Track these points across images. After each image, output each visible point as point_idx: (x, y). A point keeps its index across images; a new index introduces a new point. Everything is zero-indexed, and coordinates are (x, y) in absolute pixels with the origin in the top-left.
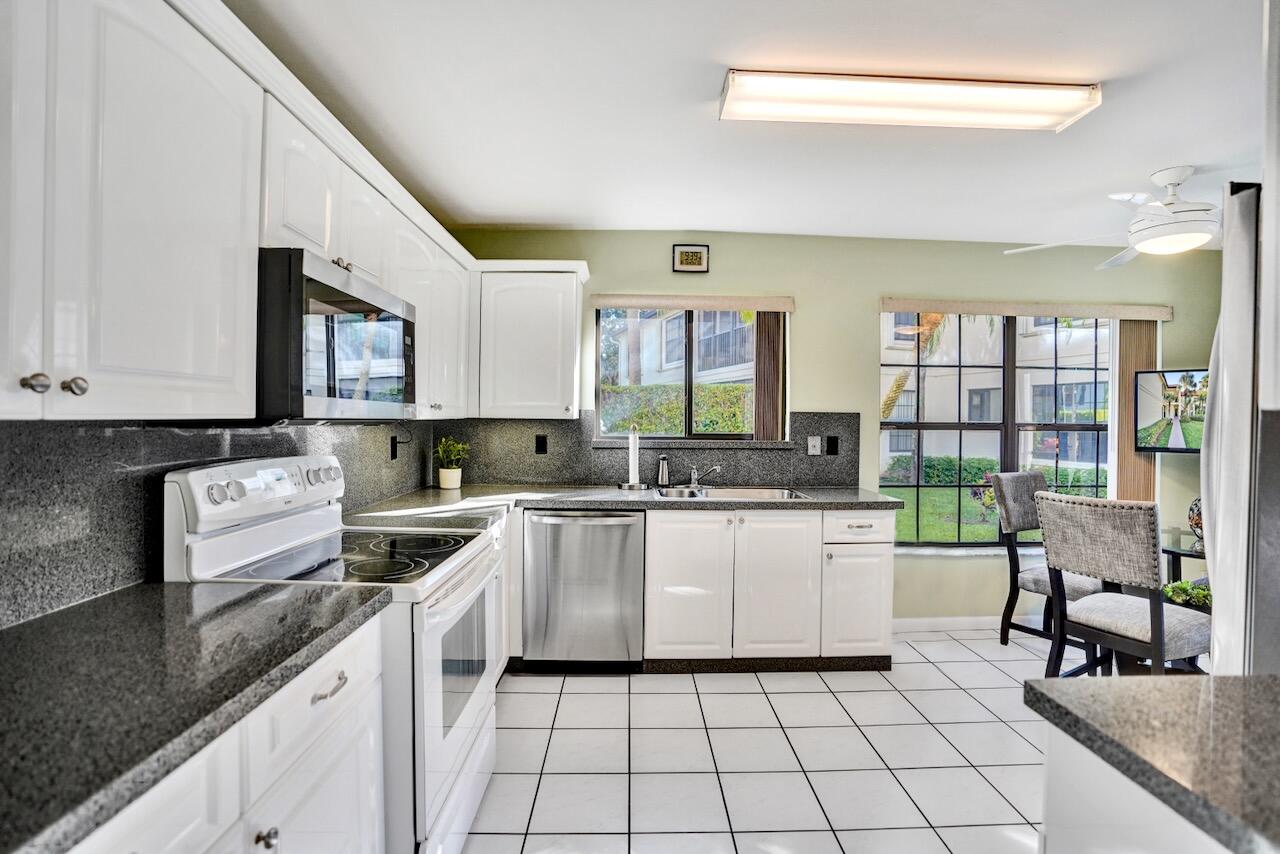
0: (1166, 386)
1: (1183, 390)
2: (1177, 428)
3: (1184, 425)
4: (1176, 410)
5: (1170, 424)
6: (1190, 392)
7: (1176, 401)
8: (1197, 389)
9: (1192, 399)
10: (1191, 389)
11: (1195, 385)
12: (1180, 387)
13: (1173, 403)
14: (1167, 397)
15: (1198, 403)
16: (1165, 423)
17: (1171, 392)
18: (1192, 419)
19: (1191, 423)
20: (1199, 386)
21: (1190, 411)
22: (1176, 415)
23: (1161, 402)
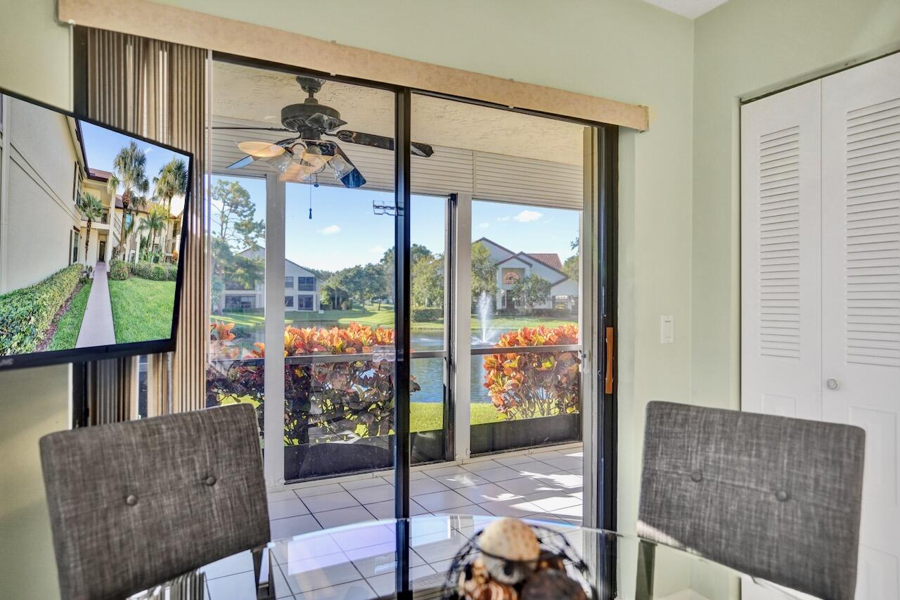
0: (83, 170)
1: (120, 191)
2: (100, 290)
3: (117, 285)
4: (103, 245)
5: (85, 281)
6: (135, 200)
7: (105, 220)
8: (149, 196)
9: (137, 220)
10: (138, 194)
11: (145, 187)
12: (115, 182)
13: (97, 225)
14: (84, 205)
15: (146, 233)
16: (73, 278)
17: (94, 192)
18: (135, 272)
19: (128, 283)
20: (153, 187)
21: (131, 252)
22: (102, 258)
23: (69, 217)
